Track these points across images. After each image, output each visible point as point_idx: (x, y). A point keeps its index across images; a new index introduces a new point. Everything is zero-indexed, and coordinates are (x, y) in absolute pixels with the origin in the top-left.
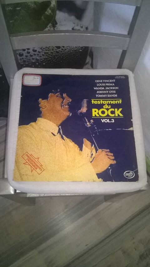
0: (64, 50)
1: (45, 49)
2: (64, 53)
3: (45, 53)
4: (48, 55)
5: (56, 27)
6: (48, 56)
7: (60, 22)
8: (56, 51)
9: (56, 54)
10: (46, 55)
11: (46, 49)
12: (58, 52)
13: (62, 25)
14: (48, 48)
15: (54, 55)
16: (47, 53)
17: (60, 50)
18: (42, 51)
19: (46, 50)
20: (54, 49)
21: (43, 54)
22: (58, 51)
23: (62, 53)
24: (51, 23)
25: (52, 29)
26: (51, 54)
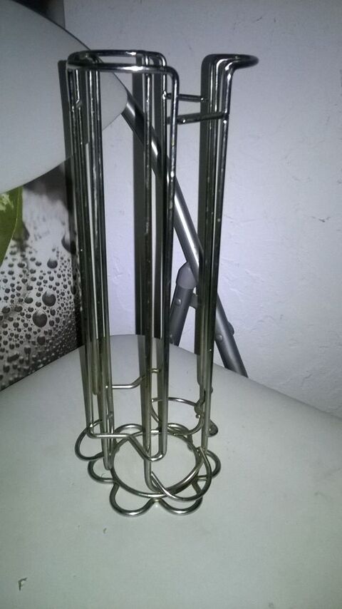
0: (55, 323)
1: (9, 344)
2: (56, 336)
3: (10, 360)
4: (19, 367)
5: (27, 246)
6: (19, 370)
7: (35, 228)
8: (39, 339)
9: (40, 351)
10: (15, 367)
11: (12, 343)
12: (42, 341)
13: (40, 237)
14: (17, 336)
15: (34, 356)
16: (16, 357)
17: (47, 327)
19: (12, 347)
20: (32, 334)
21: (7, 364)
22: (42, 335)
23: (53, 339)
24: (14, 239)
25: (18, 257)
26: (27, 359)
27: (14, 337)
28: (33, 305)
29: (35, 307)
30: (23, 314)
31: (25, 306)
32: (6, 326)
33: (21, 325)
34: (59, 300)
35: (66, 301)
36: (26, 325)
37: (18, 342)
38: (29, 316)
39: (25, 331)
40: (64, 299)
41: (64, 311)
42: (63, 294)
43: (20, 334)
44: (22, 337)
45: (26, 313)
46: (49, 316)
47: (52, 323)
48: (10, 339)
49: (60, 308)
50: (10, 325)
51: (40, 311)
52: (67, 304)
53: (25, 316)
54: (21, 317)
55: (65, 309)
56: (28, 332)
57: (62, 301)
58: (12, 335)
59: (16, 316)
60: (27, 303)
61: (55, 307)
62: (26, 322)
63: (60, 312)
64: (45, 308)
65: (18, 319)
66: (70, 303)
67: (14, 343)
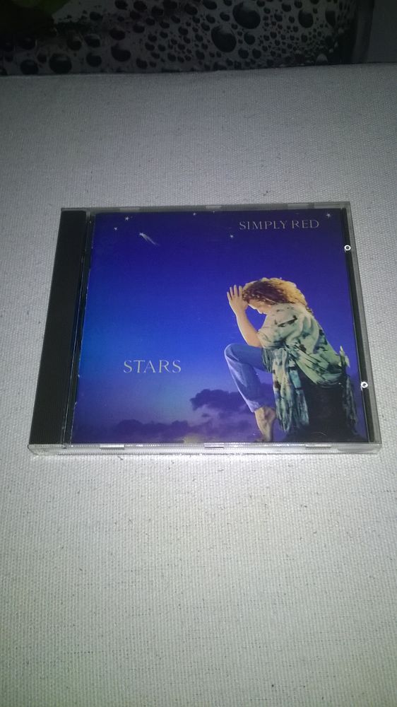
0: (251, 56)
1: (167, 51)
11: (173, 52)
14: (182, 47)
17: (234, 56)
18: (153, 60)
20: (206, 54)
27: (176, 46)
28: (215, 14)
29: (217, 18)
30: (197, 21)
31: (203, 11)
32: (167, 26)
33: (191, 35)
34: (267, 25)
35: (282, 32)
36: (199, 38)
37: (182, 56)
38: (206, 28)
39: (197, 46)
40: (280, 27)
41: (274, 45)
42: (279, 18)
43: (188, 46)
44: (189, 52)
45: (201, 21)
46: (241, 42)
47: (243, 54)
48: (170, 47)
49: (267, 38)
50: (174, 28)
51: (226, 28)
52: (283, 37)
53: (199, 25)
54: (192, 23)
55: (277, 43)
56: (200, 49)
57: (274, 29)
58: (174, 42)
59: (186, 18)
60: (207, 7)
61: (257, 32)
62: (200, 33)
63: (266, 44)
64: (234, 27)
65: (189, 25)
66: (292, 38)
67: (176, 55)
